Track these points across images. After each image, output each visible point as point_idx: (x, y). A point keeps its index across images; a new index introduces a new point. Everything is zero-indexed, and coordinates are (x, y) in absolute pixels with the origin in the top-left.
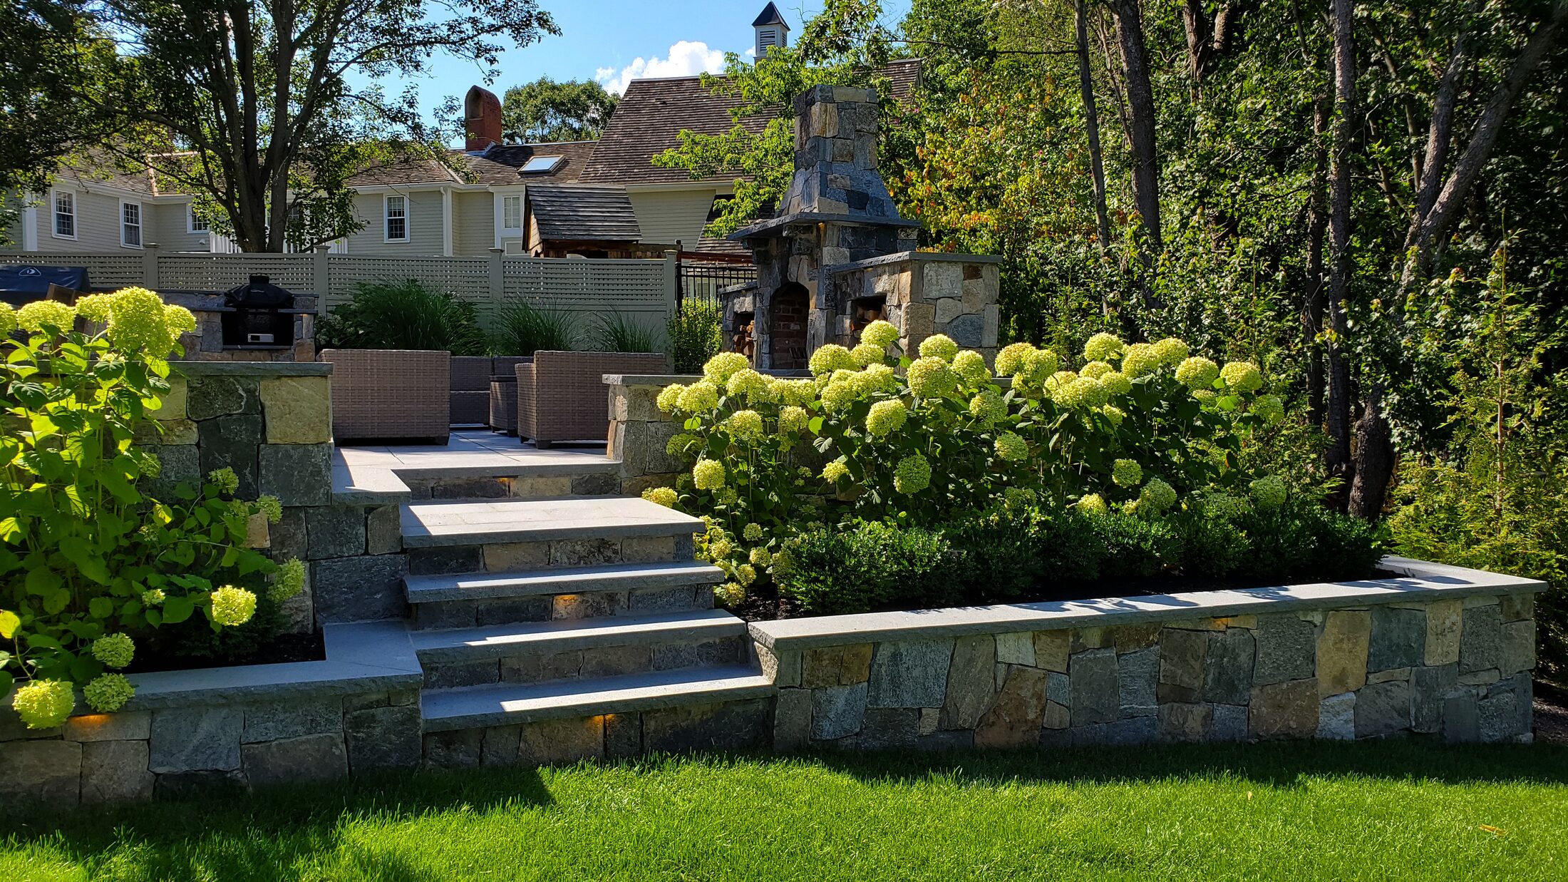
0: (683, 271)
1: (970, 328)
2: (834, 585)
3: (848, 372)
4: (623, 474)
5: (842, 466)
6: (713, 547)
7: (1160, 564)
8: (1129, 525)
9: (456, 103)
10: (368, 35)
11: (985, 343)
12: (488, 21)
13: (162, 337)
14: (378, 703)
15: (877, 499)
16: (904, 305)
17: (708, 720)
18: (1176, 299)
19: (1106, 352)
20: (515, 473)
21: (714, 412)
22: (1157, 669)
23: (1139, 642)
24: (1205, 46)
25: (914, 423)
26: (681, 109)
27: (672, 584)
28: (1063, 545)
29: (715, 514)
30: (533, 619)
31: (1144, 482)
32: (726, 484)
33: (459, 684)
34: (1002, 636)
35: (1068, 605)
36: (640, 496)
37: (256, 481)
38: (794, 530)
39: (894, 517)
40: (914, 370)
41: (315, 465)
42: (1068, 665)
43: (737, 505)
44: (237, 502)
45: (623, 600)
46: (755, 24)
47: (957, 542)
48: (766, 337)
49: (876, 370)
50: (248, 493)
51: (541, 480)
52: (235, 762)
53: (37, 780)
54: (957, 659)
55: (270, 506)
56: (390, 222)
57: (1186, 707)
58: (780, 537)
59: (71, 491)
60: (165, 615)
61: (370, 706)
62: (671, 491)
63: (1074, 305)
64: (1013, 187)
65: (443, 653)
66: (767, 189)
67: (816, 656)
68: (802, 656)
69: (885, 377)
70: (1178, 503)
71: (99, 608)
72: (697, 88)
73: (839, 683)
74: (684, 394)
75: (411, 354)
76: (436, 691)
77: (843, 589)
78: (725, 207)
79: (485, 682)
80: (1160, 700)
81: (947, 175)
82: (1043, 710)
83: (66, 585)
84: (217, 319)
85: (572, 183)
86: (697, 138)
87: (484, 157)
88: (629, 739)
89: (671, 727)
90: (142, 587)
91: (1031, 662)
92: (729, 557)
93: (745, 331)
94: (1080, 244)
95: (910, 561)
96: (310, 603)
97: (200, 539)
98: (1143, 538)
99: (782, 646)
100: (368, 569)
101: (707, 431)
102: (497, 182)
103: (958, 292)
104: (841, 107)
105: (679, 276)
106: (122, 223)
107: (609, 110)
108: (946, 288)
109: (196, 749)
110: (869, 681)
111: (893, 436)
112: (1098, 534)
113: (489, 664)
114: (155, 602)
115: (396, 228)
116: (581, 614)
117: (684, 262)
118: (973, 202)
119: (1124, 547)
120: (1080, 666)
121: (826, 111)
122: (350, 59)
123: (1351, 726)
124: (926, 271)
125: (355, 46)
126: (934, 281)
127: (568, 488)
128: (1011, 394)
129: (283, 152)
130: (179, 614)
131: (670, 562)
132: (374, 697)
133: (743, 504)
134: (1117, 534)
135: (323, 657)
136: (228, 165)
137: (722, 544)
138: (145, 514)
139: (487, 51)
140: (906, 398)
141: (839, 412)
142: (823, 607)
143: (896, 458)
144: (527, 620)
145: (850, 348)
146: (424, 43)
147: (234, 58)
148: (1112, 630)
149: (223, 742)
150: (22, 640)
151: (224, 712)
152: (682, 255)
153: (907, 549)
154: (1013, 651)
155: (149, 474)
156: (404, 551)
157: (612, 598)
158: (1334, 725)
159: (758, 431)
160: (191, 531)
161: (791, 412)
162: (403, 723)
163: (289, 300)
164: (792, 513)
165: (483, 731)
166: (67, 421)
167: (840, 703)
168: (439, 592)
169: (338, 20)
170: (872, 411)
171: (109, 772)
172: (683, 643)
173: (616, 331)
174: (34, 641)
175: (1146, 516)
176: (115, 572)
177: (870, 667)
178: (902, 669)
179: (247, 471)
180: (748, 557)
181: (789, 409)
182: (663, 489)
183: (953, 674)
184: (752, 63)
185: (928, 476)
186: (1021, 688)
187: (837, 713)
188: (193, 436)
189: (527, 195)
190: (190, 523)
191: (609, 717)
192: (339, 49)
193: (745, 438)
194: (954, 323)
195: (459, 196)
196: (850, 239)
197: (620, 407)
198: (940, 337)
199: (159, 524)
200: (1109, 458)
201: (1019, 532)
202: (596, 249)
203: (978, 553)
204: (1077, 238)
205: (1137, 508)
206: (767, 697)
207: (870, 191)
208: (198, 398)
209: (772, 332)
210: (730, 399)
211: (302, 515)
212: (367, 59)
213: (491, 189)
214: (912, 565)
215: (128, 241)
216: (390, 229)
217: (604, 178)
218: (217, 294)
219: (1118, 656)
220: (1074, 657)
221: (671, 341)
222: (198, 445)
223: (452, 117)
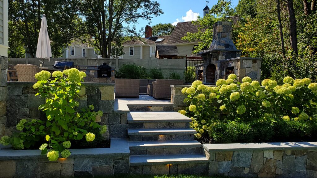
0: (187, 61)
1: (254, 75)
2: (223, 136)
3: (226, 85)
4: (174, 106)
5: (224, 107)
6: (194, 124)
7: (305, 134)
8: (297, 124)
9: (143, 29)
10: (127, 16)
11: (257, 78)
12: (149, 12)
13: (79, 78)
14: (120, 159)
15: (233, 115)
16: (238, 69)
17: (193, 167)
18: (302, 67)
19: (289, 81)
20: (151, 106)
21: (194, 94)
22: (306, 161)
23: (301, 154)
24: (309, 9)
25: (241, 97)
26: (188, 28)
27: (185, 134)
28: (280, 128)
29: (194, 117)
30: (154, 140)
31: (300, 113)
32: (197, 110)
33: (138, 154)
34: (265, 151)
35: (282, 144)
36: (177, 111)
37: (98, 107)
38: (213, 121)
39: (237, 119)
40: (242, 85)
41: (110, 105)
42: (282, 159)
43: (199, 115)
44: (94, 112)
45: (174, 137)
46: (204, 10)
47: (253, 126)
48: (205, 76)
49: (232, 85)
50: (96, 110)
51: (156, 107)
52: (91, 170)
53: (52, 171)
54: (254, 156)
55: (100, 113)
56: (131, 52)
57: (314, 171)
58: (210, 123)
59: (61, 110)
60: (77, 138)
61: (119, 159)
62: (184, 111)
63: (277, 69)
64: (261, 42)
65: (135, 147)
66: (206, 44)
67: (219, 154)
68: (216, 154)
69: (235, 87)
70: (309, 118)
71: (66, 135)
72: (191, 24)
73: (224, 160)
74: (188, 90)
75: (132, 80)
76: (133, 156)
77: (225, 137)
78: (196, 48)
79: (143, 154)
80: (307, 169)
81: (245, 41)
82: (276, 170)
83: (60, 129)
84: (97, 72)
85: (165, 44)
86: (191, 34)
87: (149, 39)
88: (175, 170)
89: (185, 168)
90: (74, 131)
91: (272, 157)
92: (198, 127)
93: (201, 74)
94: (277, 54)
95: (241, 131)
96: (108, 134)
97: (86, 120)
98: (301, 127)
99: (211, 151)
100: (120, 127)
101: (193, 98)
102: (151, 44)
103: (251, 66)
104: (224, 26)
105: (186, 62)
106: (83, 53)
107: (173, 29)
108: (248, 65)
109: (83, 167)
110: (232, 160)
111: (236, 100)
112: (289, 126)
113: (144, 150)
114: (76, 135)
115: (132, 53)
116: (165, 140)
117: (188, 59)
118: (252, 46)
119: (295, 129)
120: (286, 159)
121: (220, 27)
122: (123, 20)
124: (243, 61)
125: (124, 18)
126: (245, 64)
127: (162, 109)
128: (265, 91)
129: (110, 39)
130: (80, 138)
131: (184, 128)
132: (120, 157)
133: (201, 115)
134: (293, 126)
135: (109, 147)
136: (100, 41)
137: (196, 124)
138: (75, 115)
139: (149, 18)
140: (240, 92)
141: (223, 94)
142: (220, 141)
143: (237, 105)
144: (153, 140)
145: (226, 80)
146: (137, 17)
147: (102, 21)
148: (294, 151)
149: (88, 165)
150: (50, 141)
151: (89, 159)
152: (187, 58)
153: (241, 128)
154: (267, 155)
155: (77, 106)
156: (128, 123)
157: (171, 136)
159: (204, 98)
160: (85, 118)
161: (212, 94)
162: (126, 164)
163: (110, 68)
164: (212, 117)
165: (143, 166)
166: (60, 96)
167: (225, 165)
168: (134, 133)
169: (121, 13)
170: (231, 95)
171: (66, 170)
172: (187, 148)
173: (173, 74)
174: (53, 141)
175: (301, 122)
176: (69, 127)
177: (232, 157)
178: (240, 158)
179: (97, 106)
180: (202, 127)
181: (212, 93)
182: (183, 111)
183: (253, 160)
184: (203, 18)
185: (245, 110)
186: (270, 164)
187: (224, 167)
188: (86, 98)
189: (156, 47)
190: (84, 117)
191: (170, 165)
192: (121, 19)
193: (201, 100)
194: (250, 73)
195: (144, 47)
196: (225, 54)
197: (173, 92)
198: (247, 77)
199: (78, 117)
200: (290, 107)
201: (268, 125)
202: (170, 57)
203: (258, 129)
204: (276, 53)
205: (298, 119)
206: (207, 163)
207: (230, 44)
208: (87, 90)
209: (207, 75)
210: (198, 91)
211: (107, 115)
212: (127, 20)
213: (150, 45)
214: (242, 132)
215: (83, 56)
216: (131, 53)
217: (172, 43)
218: (97, 67)
219: (296, 157)
220: (284, 157)
221: (184, 75)
222: (87, 100)
223: (142, 31)
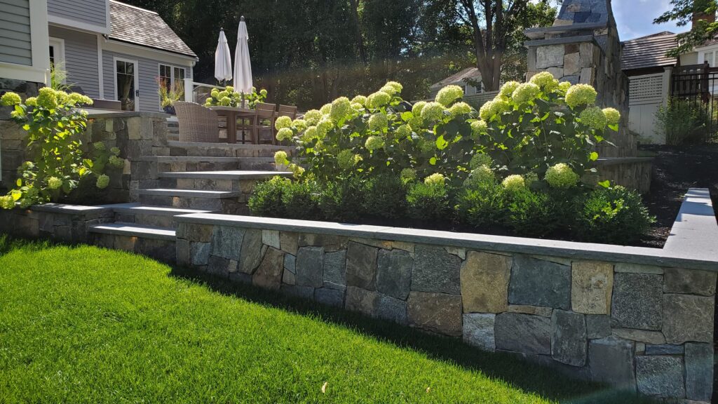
22: (344, 264)
23: (335, 247)
34: (264, 231)
37: (127, 152)
42: (297, 252)
50: (125, 156)
52: (52, 231)
54: (245, 239)
57: (362, 291)
67: (192, 227)
68: (187, 226)
73: (200, 241)
80: (348, 283)
82: (282, 273)
88: (141, 248)
89: (152, 247)
91: (277, 246)
103: (560, 62)
108: (551, 61)
110: (211, 242)
113: (132, 216)
116: (180, 205)
120: (302, 254)
123: (492, 339)
144: (166, 205)
148: (322, 237)
154: (271, 239)
156: (159, 179)
158: (476, 333)
167: (200, 250)
171: (33, 228)
177: (211, 236)
178: (222, 239)
179: (125, 149)
183: (244, 246)
186: (272, 259)
187: (199, 254)
188: (115, 137)
191: (136, 238)
207: (593, 10)
208: (115, 125)
211: (137, 164)
219: (324, 252)
220: (300, 248)
222: (116, 140)
